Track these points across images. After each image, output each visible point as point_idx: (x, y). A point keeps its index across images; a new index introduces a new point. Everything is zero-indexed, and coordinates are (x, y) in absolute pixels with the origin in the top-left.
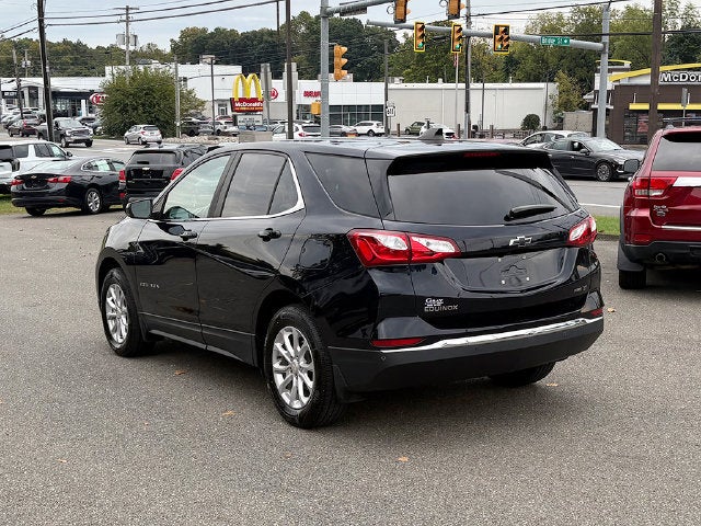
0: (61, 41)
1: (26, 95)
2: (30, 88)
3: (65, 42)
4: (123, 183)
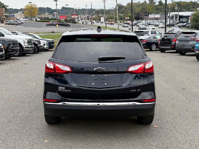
0: (190, 1)
1: (174, 17)
2: (176, 15)
3: (191, 2)
4: (159, 42)
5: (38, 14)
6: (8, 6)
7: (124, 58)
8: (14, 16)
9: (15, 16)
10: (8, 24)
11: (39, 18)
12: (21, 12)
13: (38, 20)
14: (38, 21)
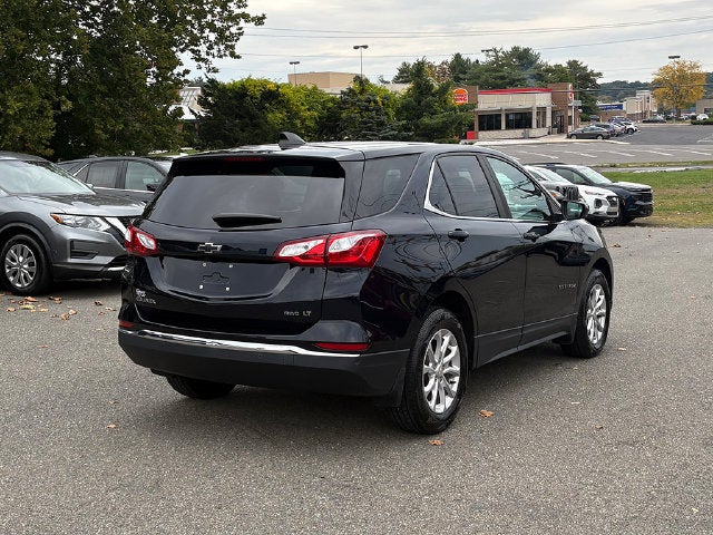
5: (702, 95)
6: (599, 75)
7: (279, 221)
8: (620, 107)
9: (624, 108)
10: (579, 136)
11: (706, 111)
12: (647, 93)
13: (701, 117)
14: (699, 123)
